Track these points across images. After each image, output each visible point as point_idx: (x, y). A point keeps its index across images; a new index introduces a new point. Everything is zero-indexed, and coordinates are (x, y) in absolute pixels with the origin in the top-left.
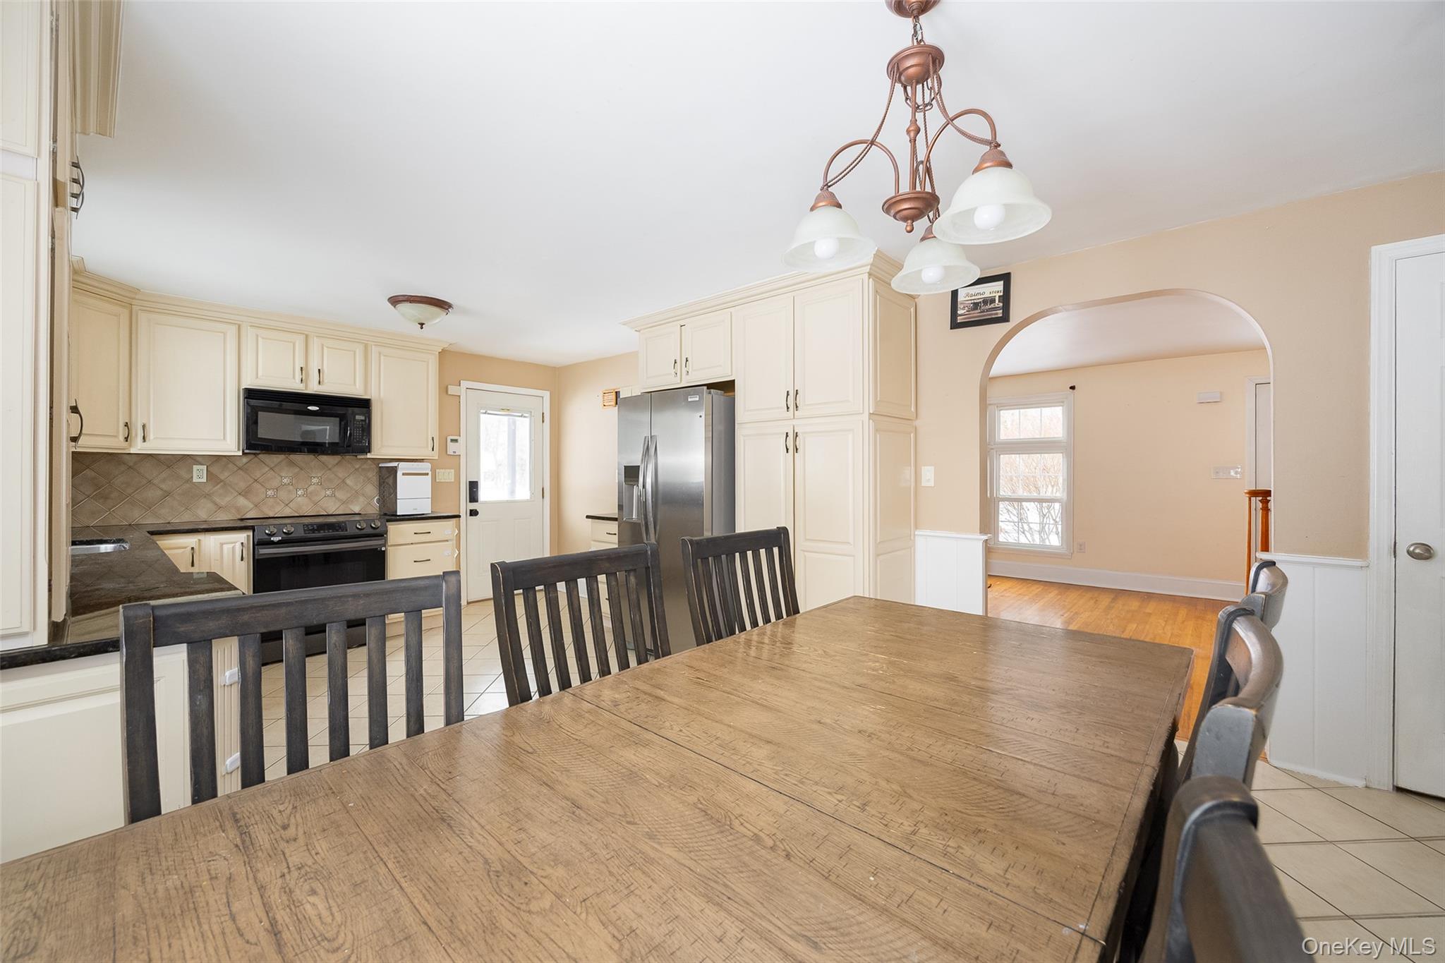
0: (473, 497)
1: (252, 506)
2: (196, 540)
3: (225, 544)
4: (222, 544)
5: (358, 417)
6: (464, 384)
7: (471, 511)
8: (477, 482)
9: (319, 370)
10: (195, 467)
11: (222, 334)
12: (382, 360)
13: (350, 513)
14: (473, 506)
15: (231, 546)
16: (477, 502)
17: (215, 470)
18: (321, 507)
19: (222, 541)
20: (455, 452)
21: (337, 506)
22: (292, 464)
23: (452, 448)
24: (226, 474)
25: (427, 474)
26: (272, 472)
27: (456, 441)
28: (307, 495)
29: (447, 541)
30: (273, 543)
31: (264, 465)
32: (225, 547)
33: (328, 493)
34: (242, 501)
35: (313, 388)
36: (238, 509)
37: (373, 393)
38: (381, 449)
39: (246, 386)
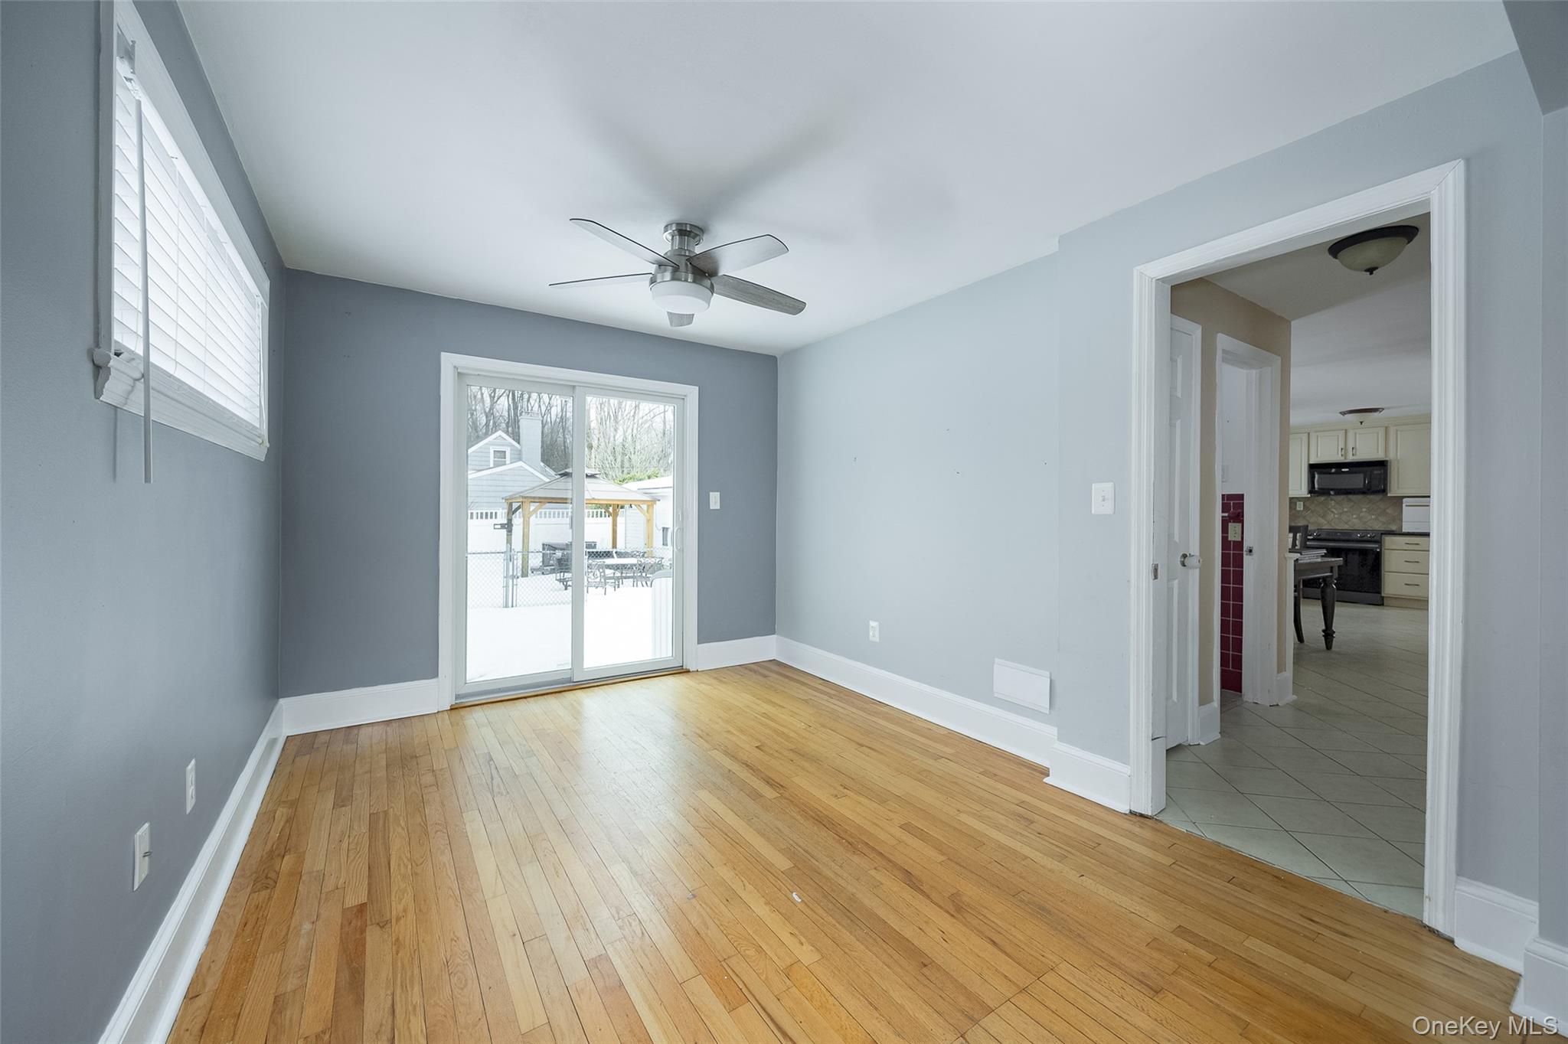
5: (1376, 472)
9: (1353, 448)
10: (1298, 503)
11: (1299, 439)
12: (1399, 435)
13: (1377, 528)
17: (1308, 504)
22: (1350, 500)
26: (1338, 504)
28: (1359, 518)
31: (1333, 502)
33: (1373, 517)
34: (1321, 520)
35: (1350, 458)
36: (1319, 524)
37: (1391, 456)
38: (1394, 491)
39: (1311, 462)
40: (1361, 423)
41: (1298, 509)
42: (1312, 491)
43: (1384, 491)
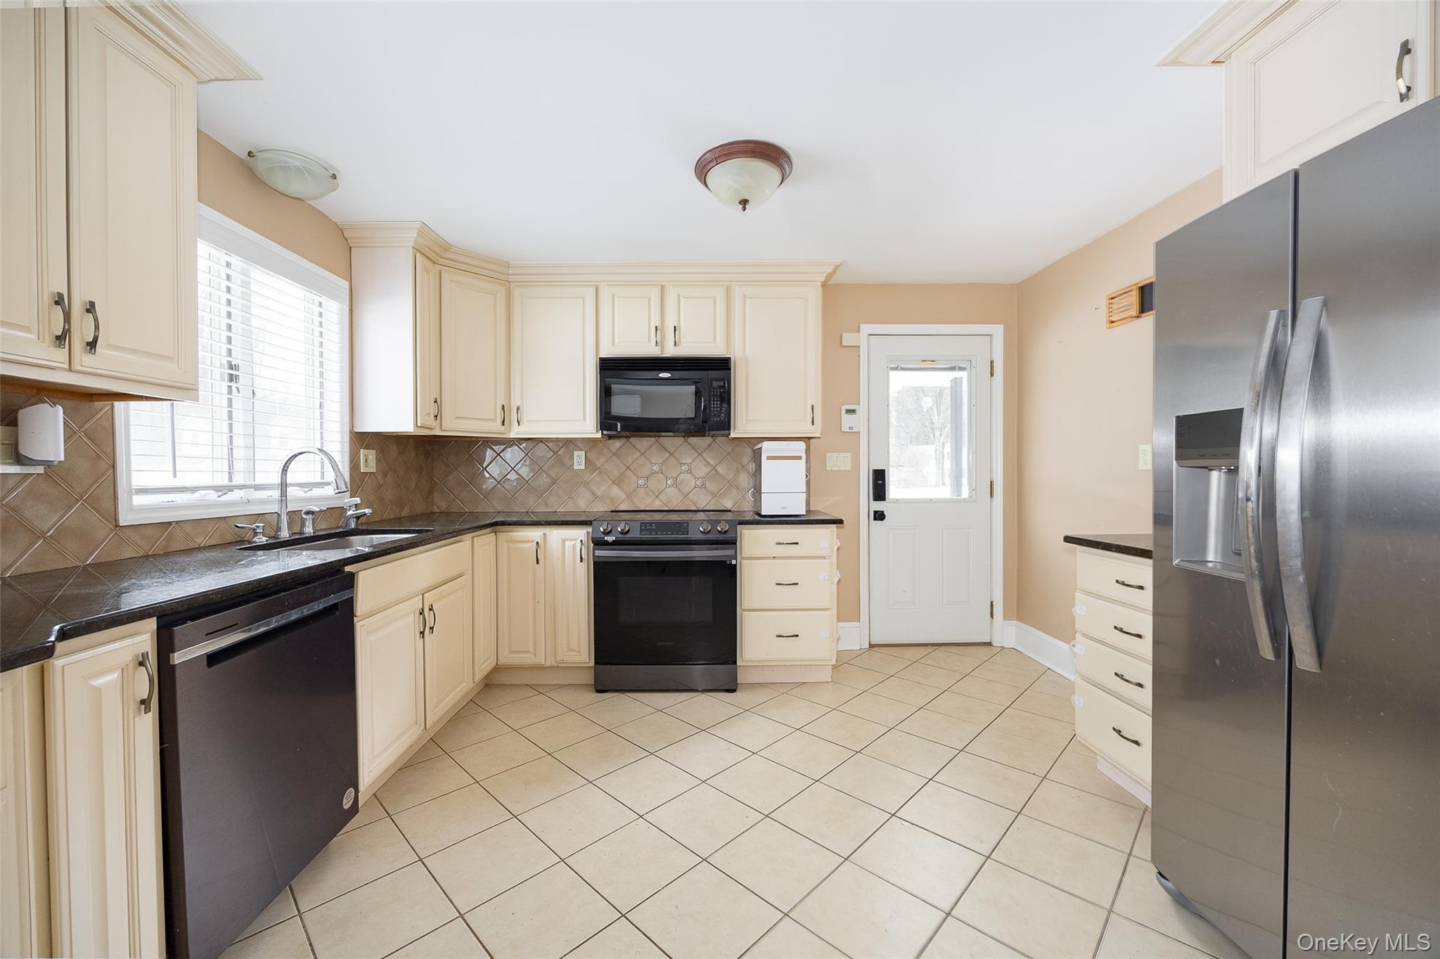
0: (879, 492)
1: (624, 496)
2: (542, 533)
3: (567, 540)
4: (564, 541)
5: (711, 383)
6: (866, 328)
7: (876, 512)
8: (884, 470)
9: (675, 327)
10: (576, 453)
11: (581, 300)
13: (721, 509)
14: (878, 506)
15: (573, 542)
16: (885, 500)
17: (592, 456)
18: (691, 501)
19: (564, 537)
20: (851, 428)
21: (708, 500)
22: (662, 448)
23: (847, 421)
24: (602, 460)
25: (800, 458)
26: (643, 458)
27: (852, 411)
28: (677, 485)
29: (824, 558)
30: (607, 543)
31: (635, 450)
32: (567, 543)
33: (698, 483)
34: (616, 491)
35: (670, 351)
36: (612, 500)
37: (735, 354)
38: (743, 426)
39: (603, 355)
40: (744, 203)
41: (576, 467)
42: (607, 421)
43: (726, 426)
